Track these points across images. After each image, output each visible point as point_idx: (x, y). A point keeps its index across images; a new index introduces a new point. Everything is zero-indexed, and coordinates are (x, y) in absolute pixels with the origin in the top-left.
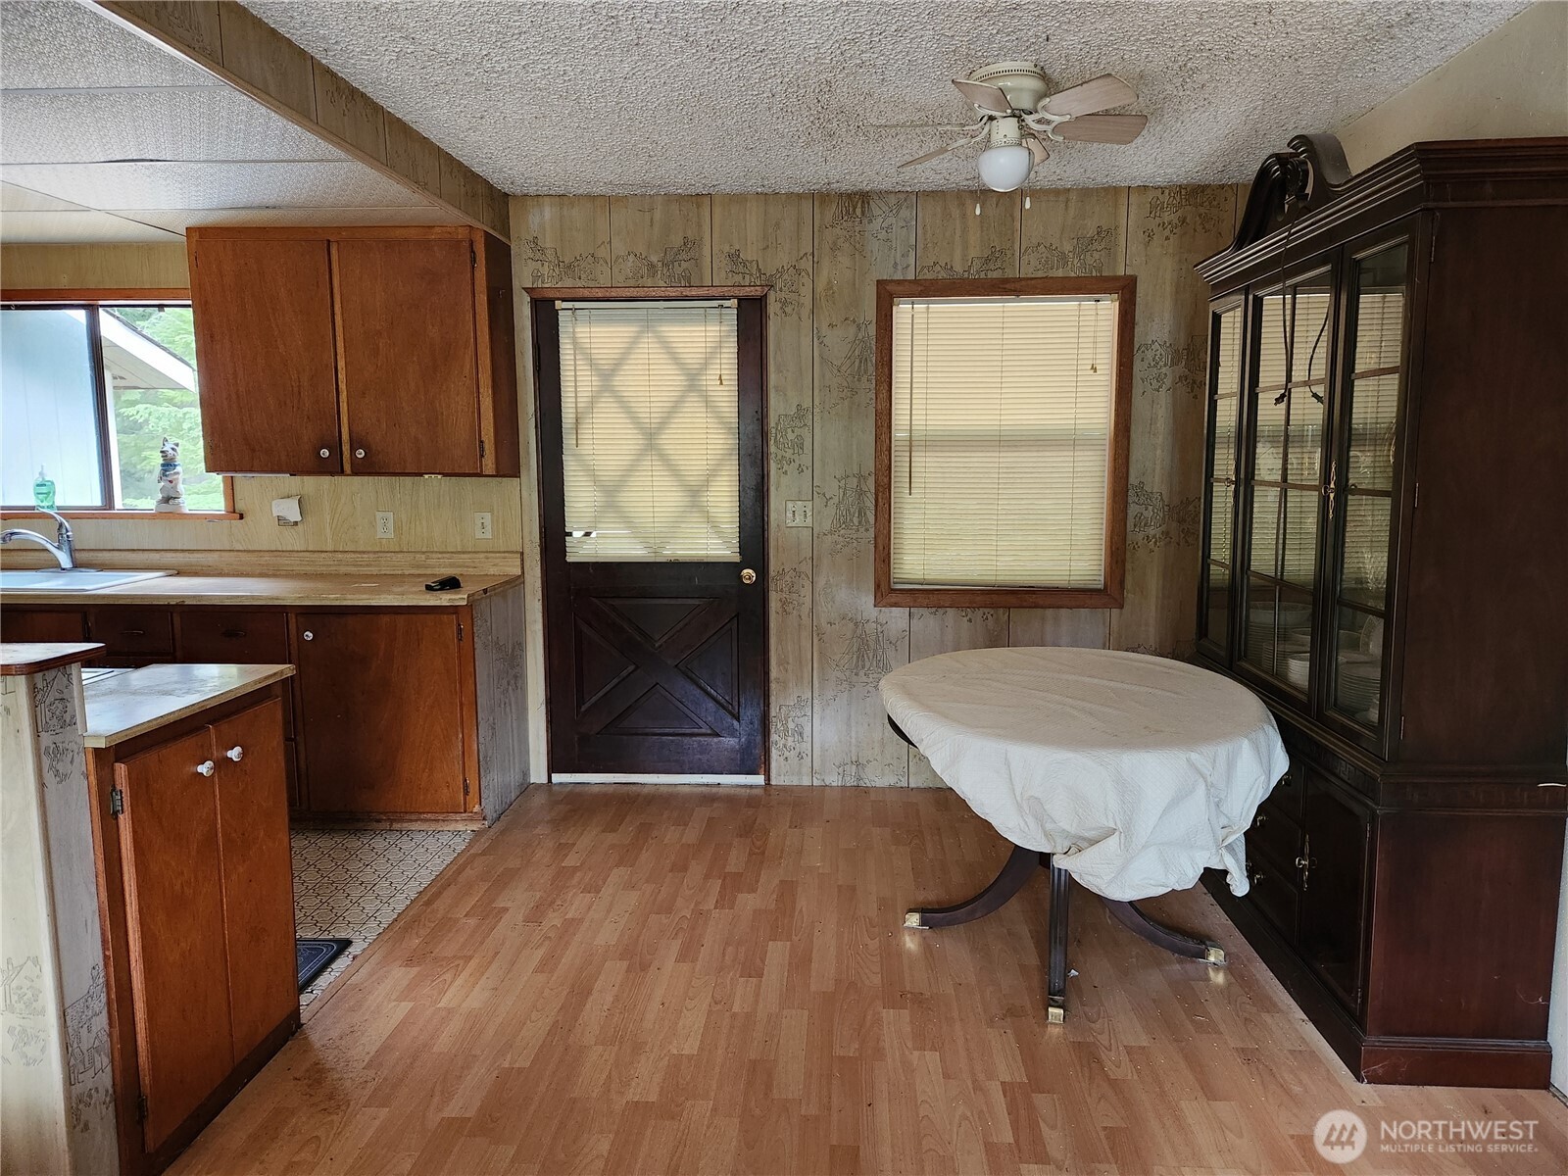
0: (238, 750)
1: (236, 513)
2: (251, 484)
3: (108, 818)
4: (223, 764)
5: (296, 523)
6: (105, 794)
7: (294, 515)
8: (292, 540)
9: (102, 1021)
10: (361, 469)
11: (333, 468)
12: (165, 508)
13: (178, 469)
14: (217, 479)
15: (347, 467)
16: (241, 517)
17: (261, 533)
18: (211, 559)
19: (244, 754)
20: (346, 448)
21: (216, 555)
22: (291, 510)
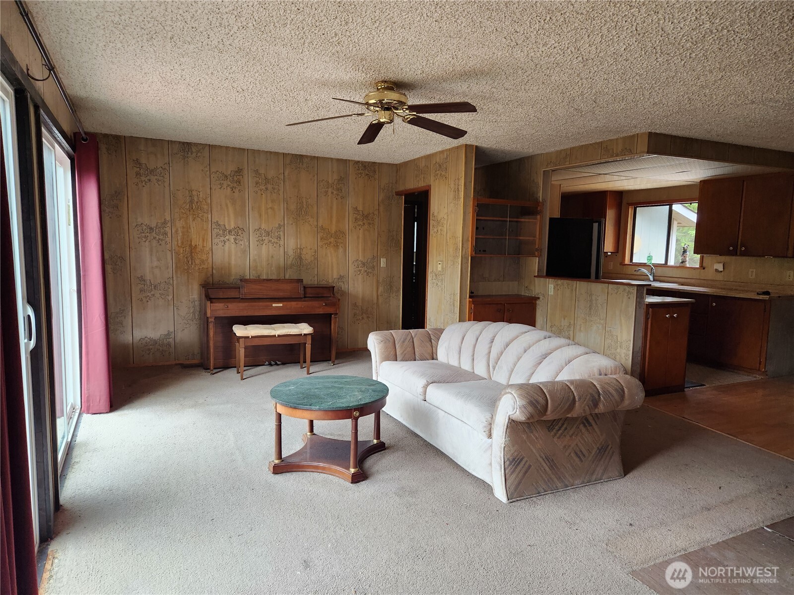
0: (676, 315)
1: (702, 267)
2: (708, 258)
3: (647, 319)
4: (672, 317)
5: (721, 271)
6: (647, 313)
7: (721, 269)
8: (720, 277)
9: (639, 358)
10: (743, 254)
11: (734, 253)
12: (682, 265)
13: (688, 253)
14: (698, 256)
15: (738, 253)
16: (704, 269)
17: (709, 274)
18: (693, 281)
19: (677, 316)
20: (739, 247)
21: (694, 280)
22: (720, 267)
